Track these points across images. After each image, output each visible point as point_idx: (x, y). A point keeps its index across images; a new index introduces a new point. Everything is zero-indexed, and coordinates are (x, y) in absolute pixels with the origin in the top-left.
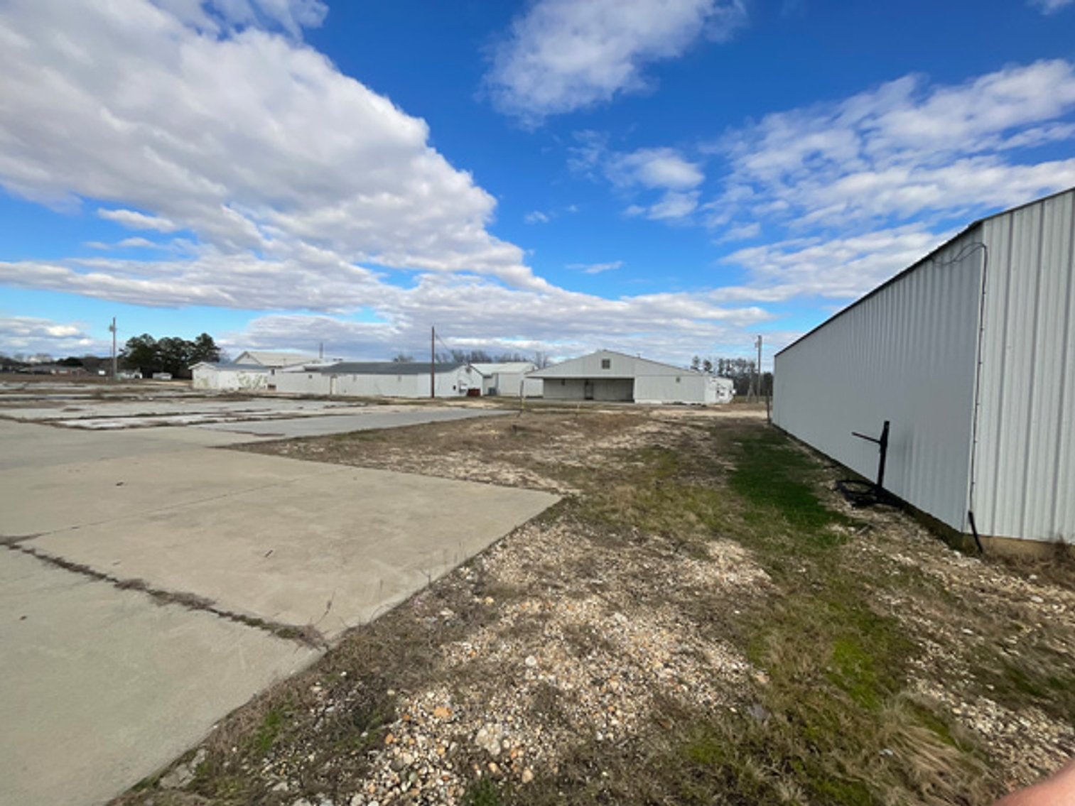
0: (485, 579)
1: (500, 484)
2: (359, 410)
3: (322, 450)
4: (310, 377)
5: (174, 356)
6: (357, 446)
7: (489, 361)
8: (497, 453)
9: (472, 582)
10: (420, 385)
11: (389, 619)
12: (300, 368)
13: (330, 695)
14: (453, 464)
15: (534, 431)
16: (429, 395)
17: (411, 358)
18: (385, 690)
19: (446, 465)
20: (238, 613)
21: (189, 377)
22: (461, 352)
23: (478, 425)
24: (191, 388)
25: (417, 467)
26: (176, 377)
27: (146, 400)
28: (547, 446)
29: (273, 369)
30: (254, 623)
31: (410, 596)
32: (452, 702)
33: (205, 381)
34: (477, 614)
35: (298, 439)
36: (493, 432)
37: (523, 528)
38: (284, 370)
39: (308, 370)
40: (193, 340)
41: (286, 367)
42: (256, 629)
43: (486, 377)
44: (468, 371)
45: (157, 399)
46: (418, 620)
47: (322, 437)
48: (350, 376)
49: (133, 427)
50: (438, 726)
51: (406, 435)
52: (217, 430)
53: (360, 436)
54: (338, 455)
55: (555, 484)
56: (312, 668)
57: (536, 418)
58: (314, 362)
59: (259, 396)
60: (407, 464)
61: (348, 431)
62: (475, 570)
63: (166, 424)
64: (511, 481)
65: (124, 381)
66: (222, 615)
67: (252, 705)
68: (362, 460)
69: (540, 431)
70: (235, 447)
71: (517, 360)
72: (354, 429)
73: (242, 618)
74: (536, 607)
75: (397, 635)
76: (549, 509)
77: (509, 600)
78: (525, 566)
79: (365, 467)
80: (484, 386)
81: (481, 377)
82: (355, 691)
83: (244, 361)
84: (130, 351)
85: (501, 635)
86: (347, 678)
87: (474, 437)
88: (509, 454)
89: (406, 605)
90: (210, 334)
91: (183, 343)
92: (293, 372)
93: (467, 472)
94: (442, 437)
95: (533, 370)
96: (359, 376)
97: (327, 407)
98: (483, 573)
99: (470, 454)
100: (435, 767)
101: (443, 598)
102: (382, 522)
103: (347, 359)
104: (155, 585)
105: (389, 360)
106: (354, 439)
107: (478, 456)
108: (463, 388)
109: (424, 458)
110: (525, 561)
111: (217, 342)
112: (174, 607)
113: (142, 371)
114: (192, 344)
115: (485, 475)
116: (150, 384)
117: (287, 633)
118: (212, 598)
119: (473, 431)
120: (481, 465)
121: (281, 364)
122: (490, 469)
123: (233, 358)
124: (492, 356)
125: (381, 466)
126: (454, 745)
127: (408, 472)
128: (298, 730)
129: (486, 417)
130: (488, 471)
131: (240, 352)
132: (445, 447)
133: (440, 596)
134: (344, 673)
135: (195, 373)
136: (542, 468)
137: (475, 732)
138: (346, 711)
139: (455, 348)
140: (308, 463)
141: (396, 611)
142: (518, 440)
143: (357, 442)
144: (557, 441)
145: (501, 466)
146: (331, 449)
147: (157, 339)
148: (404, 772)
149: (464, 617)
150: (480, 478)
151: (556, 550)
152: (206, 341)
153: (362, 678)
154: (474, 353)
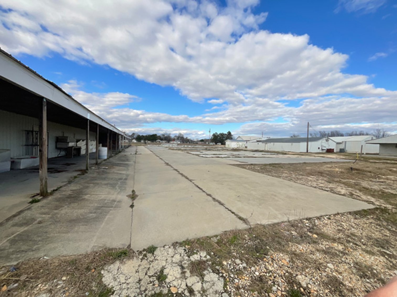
0: (315, 228)
1: (335, 193)
2: (274, 156)
3: (259, 169)
4: (258, 144)
5: (222, 138)
6: (271, 169)
7: (342, 135)
8: (336, 179)
9: (309, 227)
10: (302, 147)
11: (271, 226)
12: (255, 141)
13: (250, 239)
14: (311, 181)
15: (366, 171)
16: (306, 151)
17: (298, 136)
18: (266, 246)
19: (308, 181)
20: (230, 209)
21: (224, 144)
22: (324, 132)
23: (329, 166)
24: (225, 147)
25: (293, 179)
26: (222, 144)
27: (215, 150)
28: (373, 180)
29: (247, 141)
30: (233, 213)
31: (280, 222)
32: (290, 261)
33: (229, 145)
34: (308, 238)
35: (252, 164)
36: (337, 169)
37: (343, 214)
38: (250, 142)
39: (258, 141)
40: (226, 133)
41: (251, 140)
42: (233, 214)
43: (338, 143)
44: (327, 140)
45: (218, 150)
46: (282, 231)
47: (259, 164)
48: (272, 143)
49: (212, 157)
50: (283, 265)
51: (292, 167)
52: (230, 160)
53: (273, 165)
54: (264, 171)
55: (373, 200)
56: (246, 230)
57: (369, 164)
58: (260, 139)
59: (242, 150)
60: (289, 178)
61: (269, 163)
62: (311, 222)
63: (219, 157)
64: (342, 193)
65: (211, 145)
66: (226, 208)
67: (230, 231)
68: (272, 174)
69: (370, 172)
70: (234, 165)
71: (361, 134)
72: (271, 163)
73: (230, 211)
74: (340, 247)
75: (273, 232)
76: (364, 211)
77: (326, 240)
78: (339, 230)
79: (273, 176)
80: (337, 147)
81: (335, 144)
82: (257, 242)
83: (239, 139)
84: (213, 137)
85: (318, 250)
86: (255, 237)
87: (325, 171)
88: (344, 181)
89: (278, 224)
90: (230, 131)
91: (224, 134)
92: (253, 142)
93: (317, 185)
94: (307, 169)
95: (372, 139)
96: (275, 143)
97: (263, 154)
98: (315, 225)
99: (321, 178)
100: (279, 276)
101: (294, 227)
102: (275, 196)
103: (272, 137)
104: (213, 196)
105: (289, 137)
106: (270, 166)
107: (325, 179)
108: (323, 148)
109: (297, 176)
110: (340, 228)
111: (232, 133)
112: (217, 203)
113: (215, 142)
114: (226, 134)
115: (327, 188)
116: (217, 146)
117: (240, 218)
118: (224, 203)
119: (325, 168)
120: (326, 183)
121: (249, 139)
122: (331, 185)
123: (236, 138)
124: (344, 133)
125: (279, 177)
126: (287, 274)
127: (289, 180)
128: (240, 243)
129: (334, 162)
130: (329, 186)
131: (238, 136)
132: (308, 173)
133: (292, 226)
134: (254, 236)
135: (226, 143)
136: (366, 190)
137: (297, 275)
138: (253, 246)
139: (322, 130)
140: (254, 172)
141: (274, 225)
142: (353, 175)
143: (271, 167)
144: (382, 178)
145: (338, 185)
146: (262, 169)
147: (218, 133)
148: (268, 271)
149: (301, 237)
150: (324, 189)
151: (362, 229)
152: (229, 133)
153: (260, 240)
154: (332, 132)
